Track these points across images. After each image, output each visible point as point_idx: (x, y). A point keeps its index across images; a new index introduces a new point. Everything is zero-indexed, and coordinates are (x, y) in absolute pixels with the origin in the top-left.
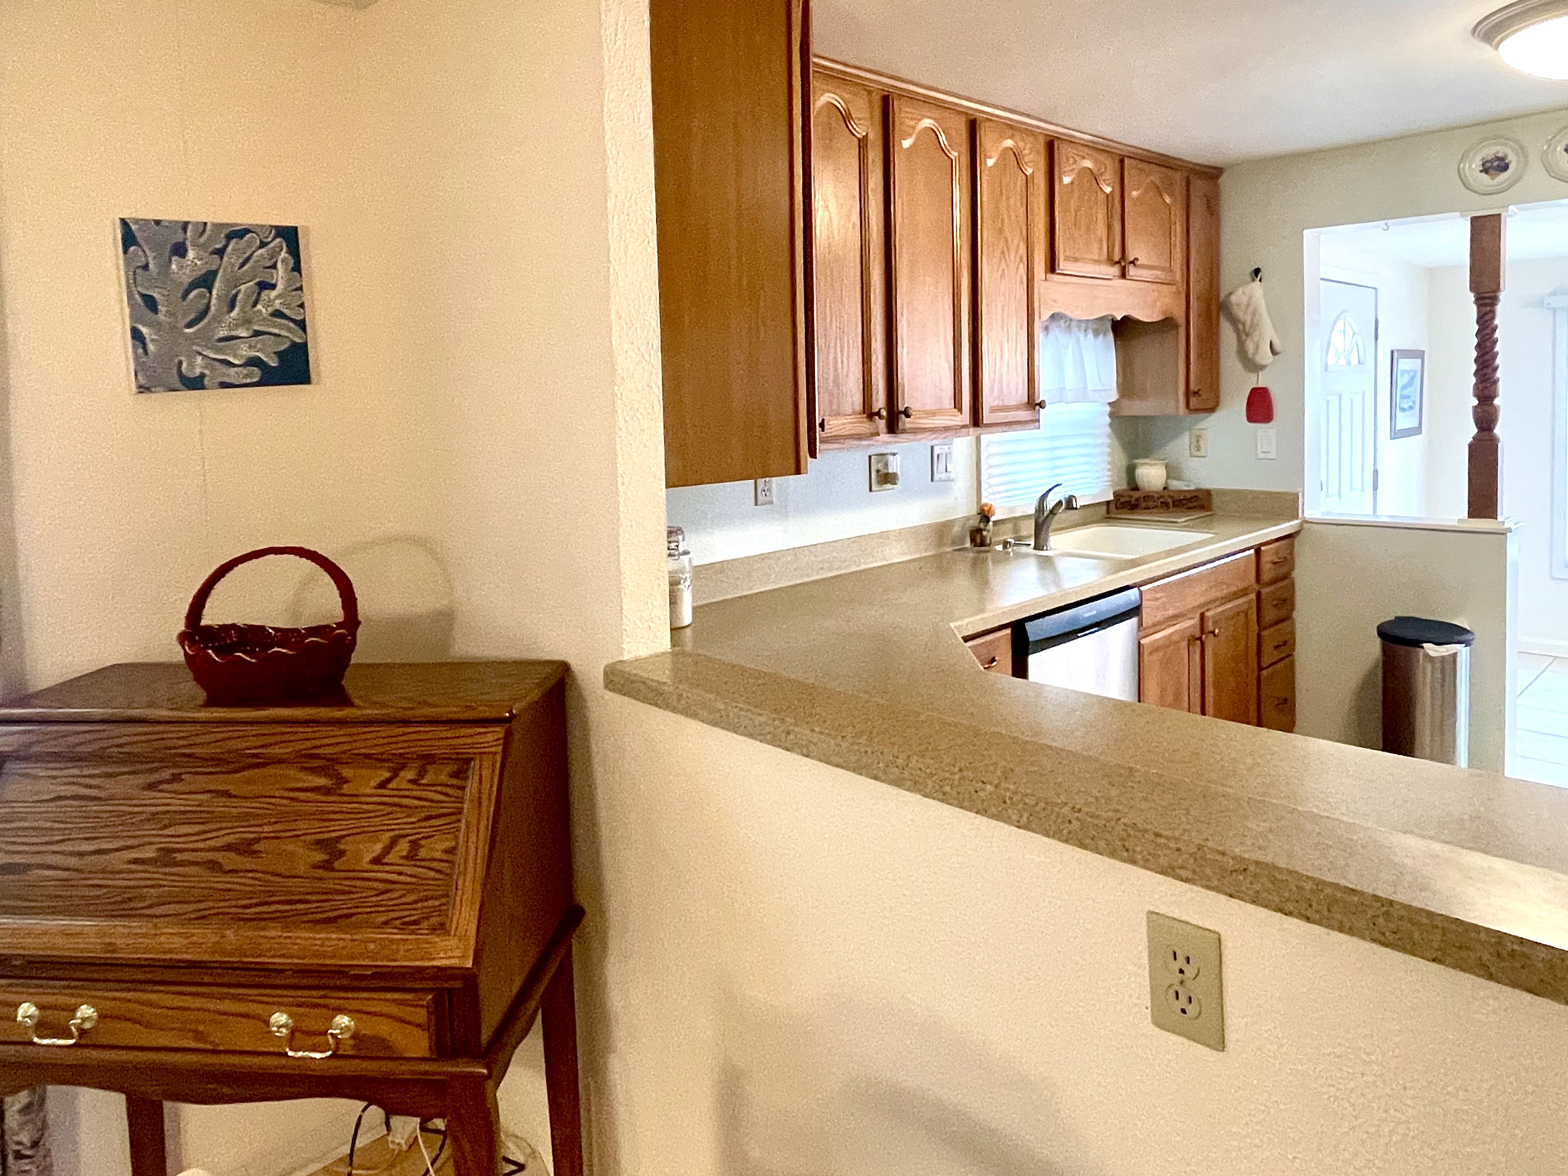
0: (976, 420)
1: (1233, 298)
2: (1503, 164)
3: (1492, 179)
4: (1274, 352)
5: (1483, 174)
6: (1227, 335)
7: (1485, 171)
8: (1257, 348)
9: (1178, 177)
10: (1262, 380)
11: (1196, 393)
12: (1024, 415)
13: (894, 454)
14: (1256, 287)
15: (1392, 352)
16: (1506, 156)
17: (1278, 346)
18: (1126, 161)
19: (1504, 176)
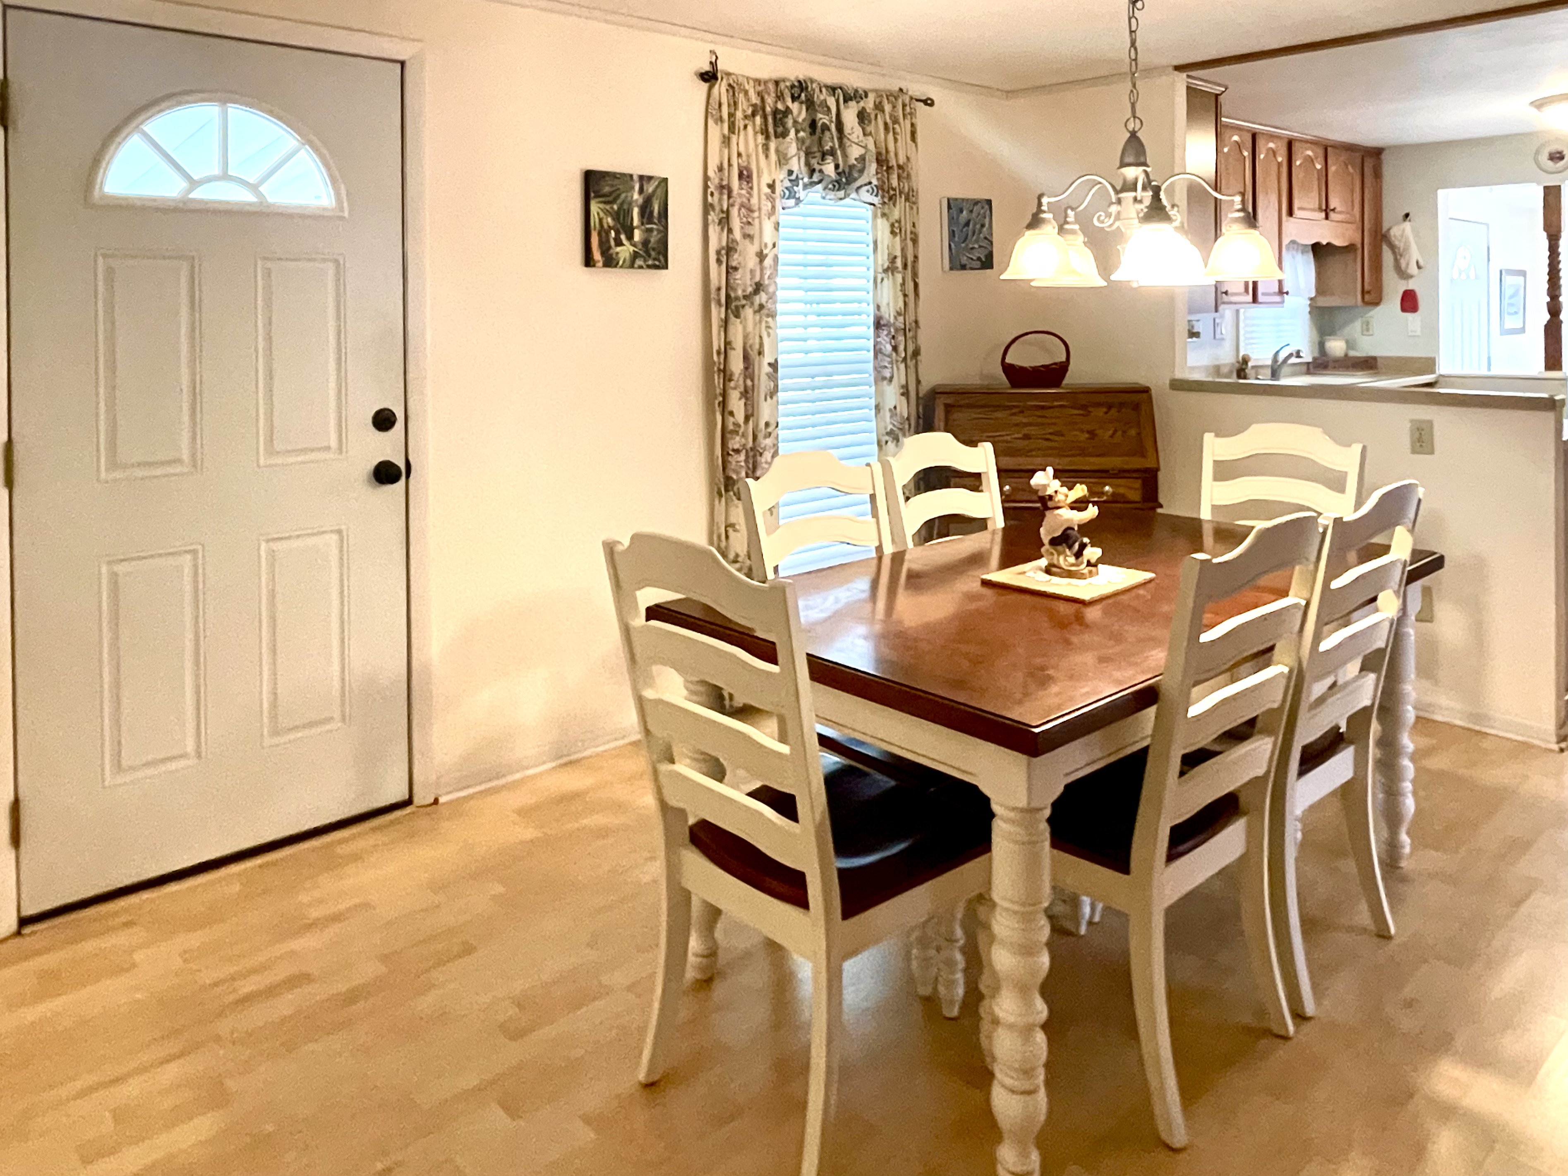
0: (1255, 300)
1: (1392, 232)
2: (1561, 156)
3: (1555, 164)
4: (1419, 267)
5: (1550, 161)
6: (1387, 257)
8: (1408, 264)
9: (1358, 155)
10: (1411, 285)
11: (1369, 292)
12: (1277, 299)
13: (1198, 321)
14: (1407, 226)
15: (1501, 271)
17: (1421, 263)
18: (1329, 149)
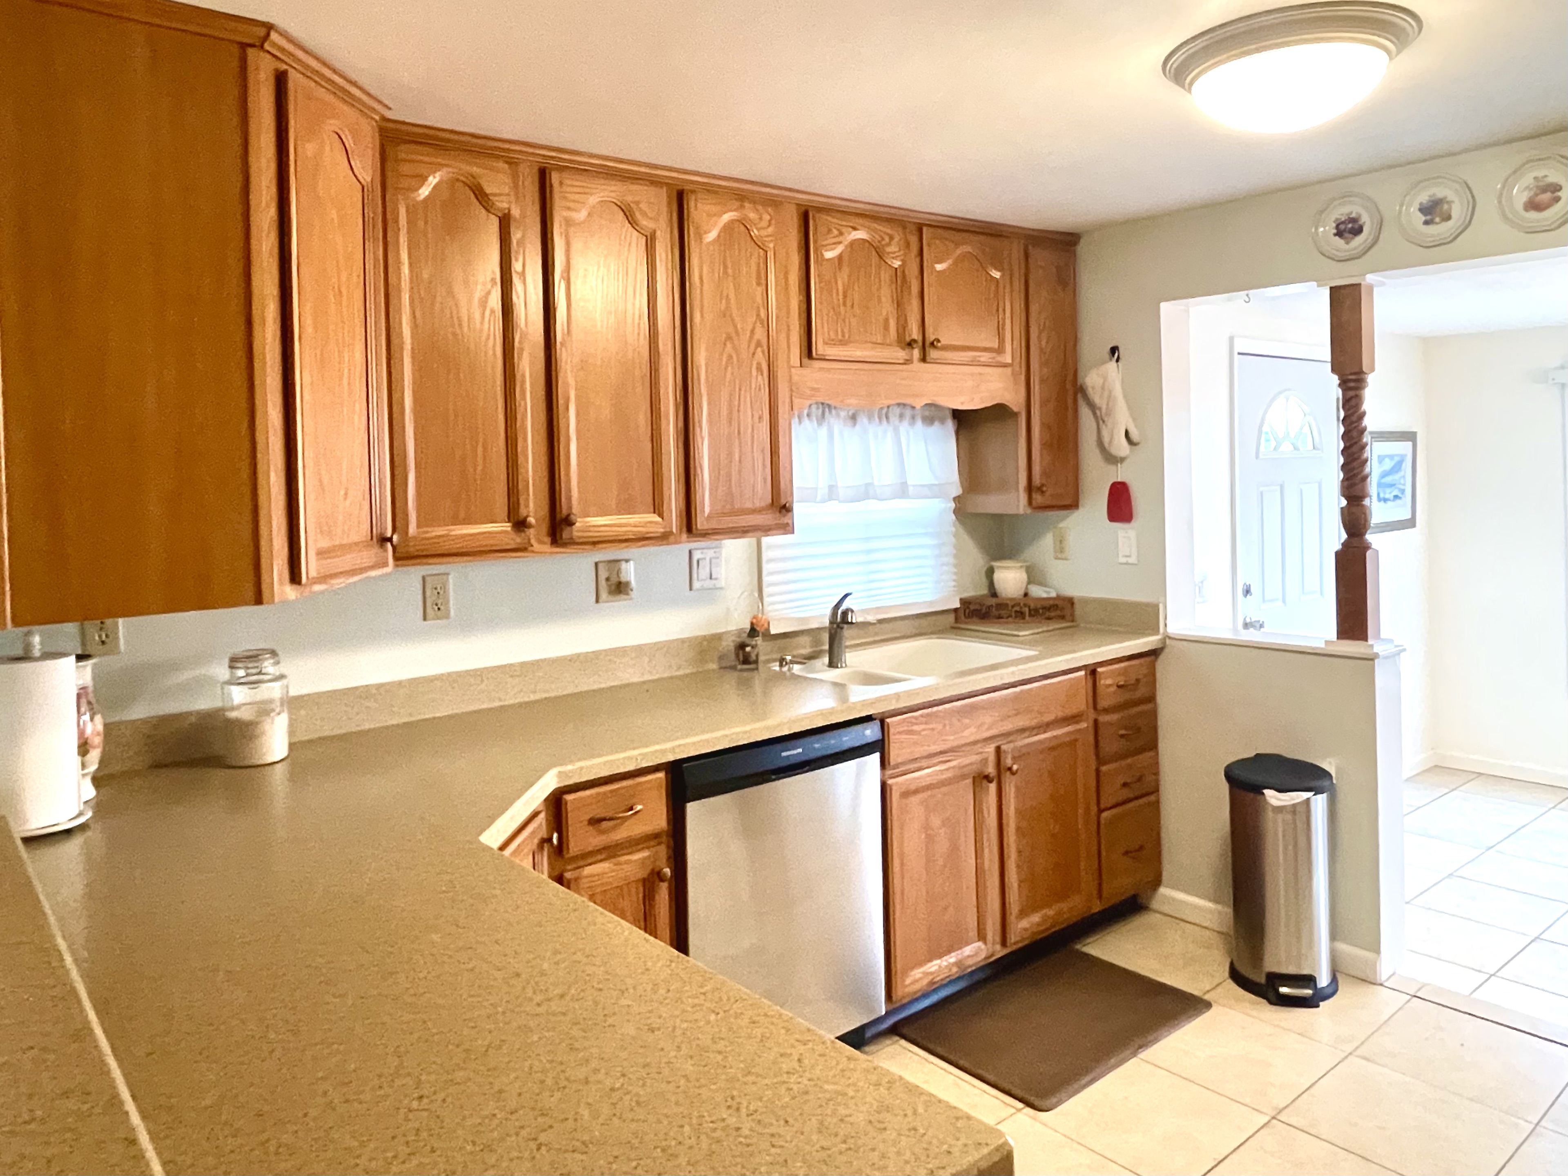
1: (1090, 381)
2: (1356, 226)
3: (1347, 243)
4: (1130, 442)
5: (1337, 237)
6: (1088, 425)
7: (1339, 234)
8: (1113, 436)
9: (1012, 246)
10: (1121, 474)
11: (1040, 490)
14: (1113, 368)
16: (1360, 216)
17: (1135, 435)
18: (928, 230)
19: (1359, 240)
